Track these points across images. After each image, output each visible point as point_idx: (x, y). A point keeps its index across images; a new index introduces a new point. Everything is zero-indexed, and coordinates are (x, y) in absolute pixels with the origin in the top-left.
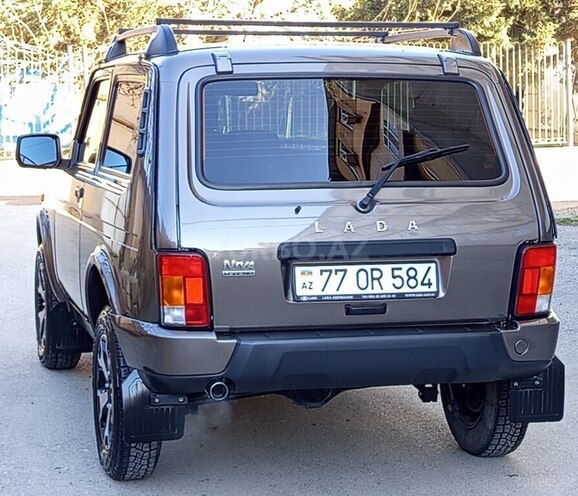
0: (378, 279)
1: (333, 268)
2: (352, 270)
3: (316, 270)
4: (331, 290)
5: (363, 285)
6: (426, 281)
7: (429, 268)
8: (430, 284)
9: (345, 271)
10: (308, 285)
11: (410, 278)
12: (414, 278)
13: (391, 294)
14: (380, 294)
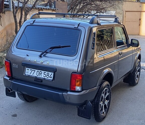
0: (41, 74)
1: (33, 69)
2: (36, 70)
3: (30, 69)
4: (31, 74)
5: (38, 75)
6: (51, 77)
7: (52, 74)
8: (51, 78)
9: (35, 71)
10: (28, 72)
11: (47, 75)
12: (48, 75)
13: (43, 78)
14: (40, 78)
